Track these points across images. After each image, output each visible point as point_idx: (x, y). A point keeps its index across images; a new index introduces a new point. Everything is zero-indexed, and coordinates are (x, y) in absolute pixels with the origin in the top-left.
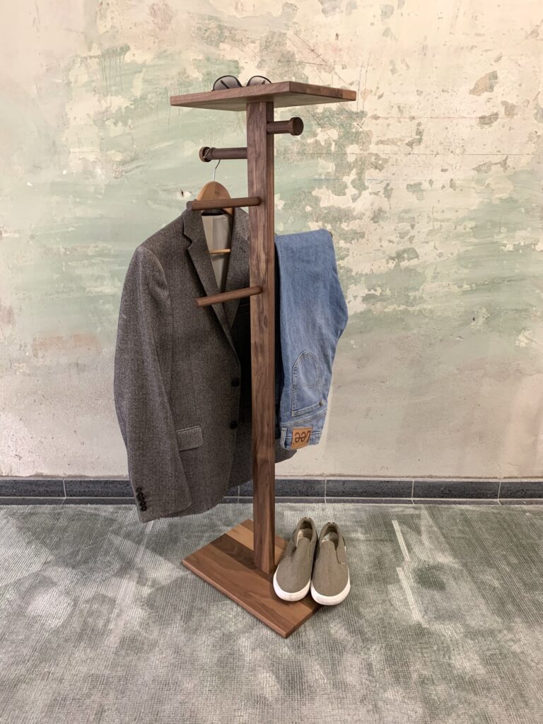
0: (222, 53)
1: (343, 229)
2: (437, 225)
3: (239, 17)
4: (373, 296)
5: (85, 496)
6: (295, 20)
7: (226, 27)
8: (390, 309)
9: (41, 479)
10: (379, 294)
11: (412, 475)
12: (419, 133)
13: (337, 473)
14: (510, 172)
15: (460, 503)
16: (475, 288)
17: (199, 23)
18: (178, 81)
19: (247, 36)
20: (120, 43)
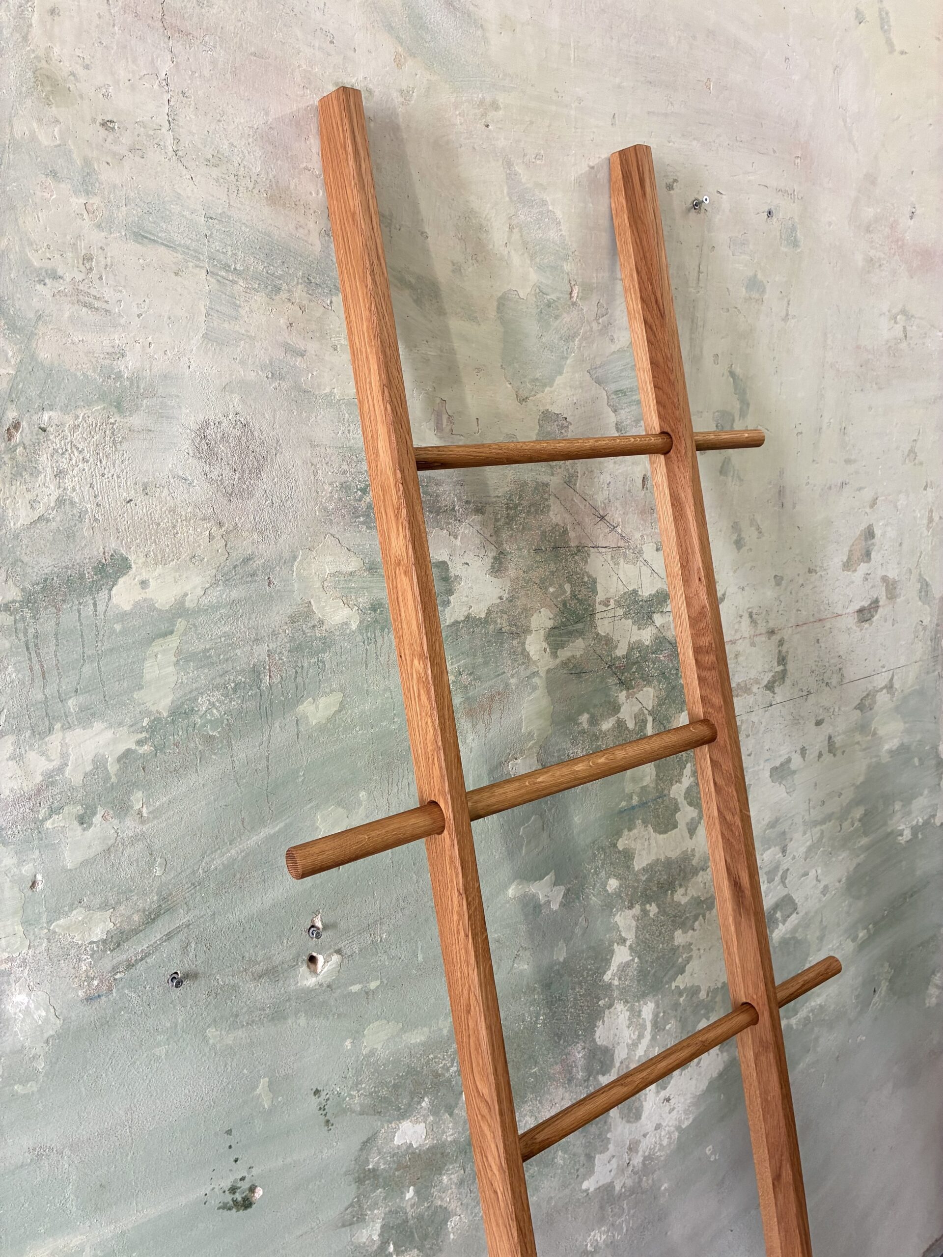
12: (782, 660)
14: (897, 699)
16: (872, 932)
20: (93, 549)
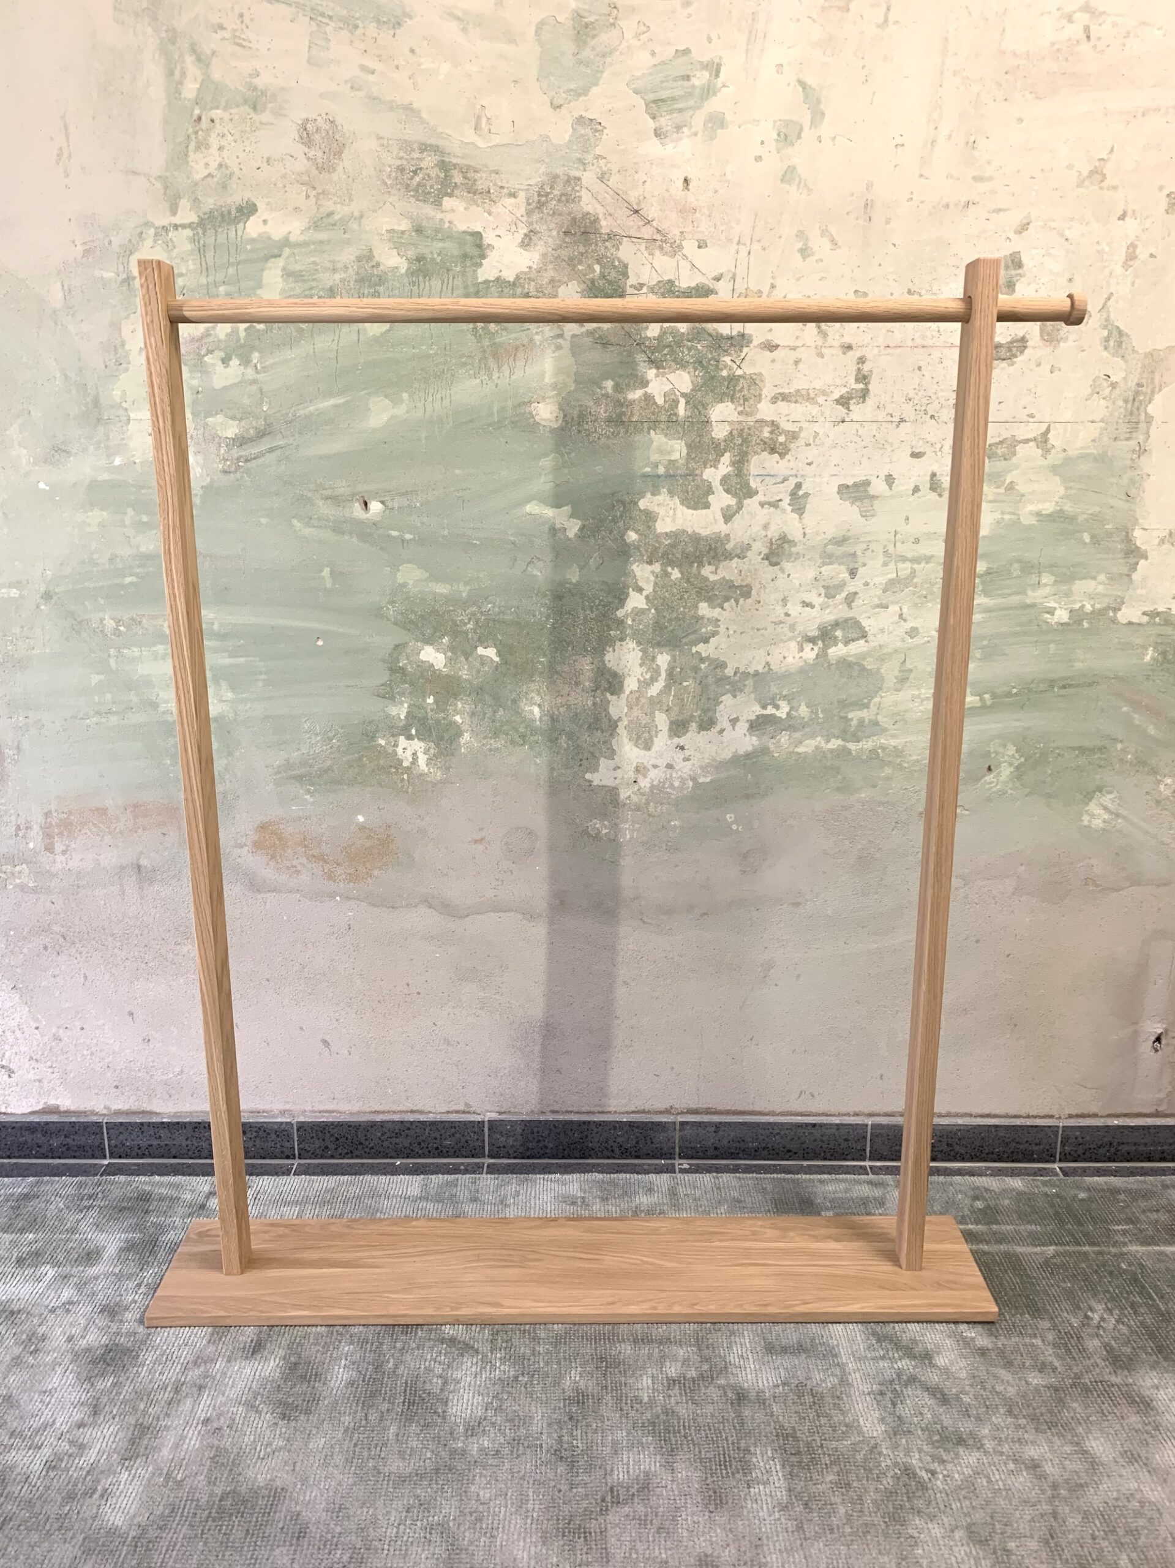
0: (447, 217)
1: (706, 579)
2: (905, 568)
3: (481, 144)
4: (770, 720)
5: (151, 1156)
6: (598, 153)
7: (455, 166)
8: (808, 746)
9: (54, 1118)
10: (784, 716)
11: (866, 1111)
12: (863, 378)
13: (703, 1104)
14: (1055, 458)
15: (971, 1173)
16: (989, 703)
17: (401, 158)
18: (357, 273)
19: (499, 184)
20: (237, 197)
